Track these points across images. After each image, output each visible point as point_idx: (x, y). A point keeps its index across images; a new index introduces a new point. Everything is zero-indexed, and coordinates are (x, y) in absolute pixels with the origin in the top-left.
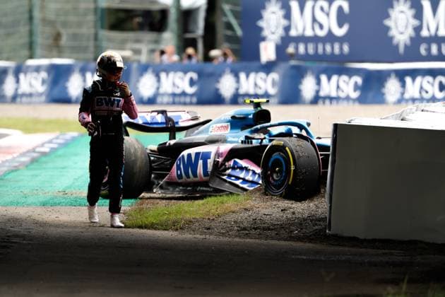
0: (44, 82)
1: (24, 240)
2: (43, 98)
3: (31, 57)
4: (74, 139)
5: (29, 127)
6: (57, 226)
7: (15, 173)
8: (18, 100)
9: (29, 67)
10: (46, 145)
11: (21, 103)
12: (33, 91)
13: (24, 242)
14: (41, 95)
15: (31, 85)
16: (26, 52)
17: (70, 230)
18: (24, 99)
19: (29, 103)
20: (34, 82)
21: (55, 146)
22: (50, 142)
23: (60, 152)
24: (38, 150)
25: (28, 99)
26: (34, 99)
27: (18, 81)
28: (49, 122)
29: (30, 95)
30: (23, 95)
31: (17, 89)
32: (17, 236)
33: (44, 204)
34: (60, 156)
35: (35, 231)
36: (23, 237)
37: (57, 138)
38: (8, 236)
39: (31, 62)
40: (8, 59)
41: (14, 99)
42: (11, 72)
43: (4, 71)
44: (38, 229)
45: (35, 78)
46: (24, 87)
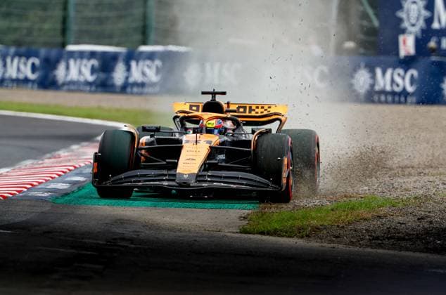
0: (158, 70)
1: (132, 243)
2: (158, 89)
3: (145, 43)
6: (171, 230)
8: (129, 90)
9: (142, 53)
11: (132, 93)
12: (145, 80)
13: (133, 246)
15: (144, 74)
16: (138, 37)
17: (184, 234)
18: (135, 90)
19: (141, 94)
25: (140, 90)
26: (147, 89)
27: (128, 69)
29: (142, 85)
30: (136, 84)
31: (127, 78)
32: (123, 239)
35: (146, 233)
36: (131, 240)
38: (115, 239)
39: (143, 48)
40: (117, 45)
41: (124, 88)
42: (121, 59)
43: (114, 58)
44: (147, 232)
45: (148, 66)
46: (136, 75)
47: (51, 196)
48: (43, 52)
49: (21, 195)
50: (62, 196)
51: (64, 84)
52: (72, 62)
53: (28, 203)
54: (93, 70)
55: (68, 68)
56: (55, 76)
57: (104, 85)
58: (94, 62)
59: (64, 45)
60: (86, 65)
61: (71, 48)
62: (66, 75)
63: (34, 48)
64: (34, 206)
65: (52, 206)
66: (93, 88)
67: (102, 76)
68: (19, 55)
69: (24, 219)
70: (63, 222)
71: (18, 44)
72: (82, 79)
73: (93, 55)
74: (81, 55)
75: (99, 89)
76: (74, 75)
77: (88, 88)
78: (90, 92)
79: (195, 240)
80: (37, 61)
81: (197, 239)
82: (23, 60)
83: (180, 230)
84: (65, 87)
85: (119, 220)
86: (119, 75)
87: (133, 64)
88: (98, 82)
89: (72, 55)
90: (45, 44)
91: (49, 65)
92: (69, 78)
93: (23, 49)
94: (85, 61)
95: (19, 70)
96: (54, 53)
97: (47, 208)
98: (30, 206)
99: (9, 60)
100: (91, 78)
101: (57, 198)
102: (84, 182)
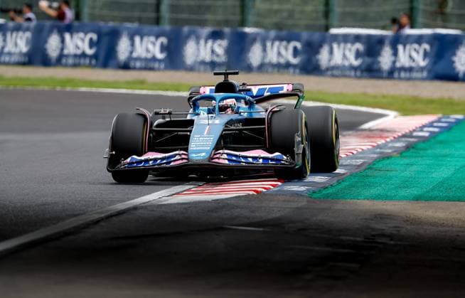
0: (426, 54)
1: (392, 240)
2: (425, 74)
4: (458, 122)
5: (407, 107)
6: (434, 224)
7: (387, 161)
8: (396, 75)
9: (409, 36)
10: (426, 129)
11: (400, 78)
12: (413, 65)
13: (392, 243)
14: (422, 69)
18: (403, 75)
19: (409, 79)
20: (414, 54)
21: (436, 130)
22: (431, 125)
23: (441, 137)
24: (415, 134)
25: (408, 75)
26: (415, 75)
27: (395, 53)
28: (431, 102)
29: (410, 69)
30: (403, 69)
31: (394, 62)
32: (383, 235)
33: (417, 199)
34: (441, 142)
35: (407, 229)
36: (391, 237)
37: (439, 121)
38: (373, 236)
40: (383, 28)
41: (391, 74)
42: (387, 42)
43: (380, 41)
44: (409, 227)
45: (415, 50)
46: (403, 60)
47: (308, 190)
48: (305, 35)
49: (276, 189)
50: (320, 191)
51: (327, 69)
52: (335, 46)
53: (281, 198)
54: (358, 55)
55: (331, 52)
56: (317, 61)
57: (370, 70)
58: (359, 46)
59: (327, 28)
60: (350, 50)
61: (334, 31)
62: (330, 60)
63: (297, 31)
64: (289, 201)
65: (308, 201)
66: (358, 73)
67: (368, 60)
68: (280, 39)
69: (278, 215)
70: (320, 217)
71: (279, 27)
72: (347, 63)
73: (357, 38)
74: (345, 39)
75: (365, 74)
76: (338, 59)
77: (353, 73)
78: (356, 77)
79: (458, 236)
80: (299, 45)
81: (460, 234)
82: (284, 43)
83: (443, 225)
84: (329, 73)
85: (379, 215)
86: (385, 60)
87: (400, 48)
88: (364, 67)
89: (336, 38)
90: (308, 27)
91: (312, 49)
92: (332, 63)
93: (284, 33)
94: (349, 45)
95: (279, 54)
96: (317, 36)
97: (302, 203)
98: (284, 201)
99: (269, 44)
100: (356, 63)
101: (314, 192)
102: (344, 174)
